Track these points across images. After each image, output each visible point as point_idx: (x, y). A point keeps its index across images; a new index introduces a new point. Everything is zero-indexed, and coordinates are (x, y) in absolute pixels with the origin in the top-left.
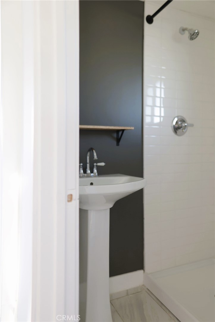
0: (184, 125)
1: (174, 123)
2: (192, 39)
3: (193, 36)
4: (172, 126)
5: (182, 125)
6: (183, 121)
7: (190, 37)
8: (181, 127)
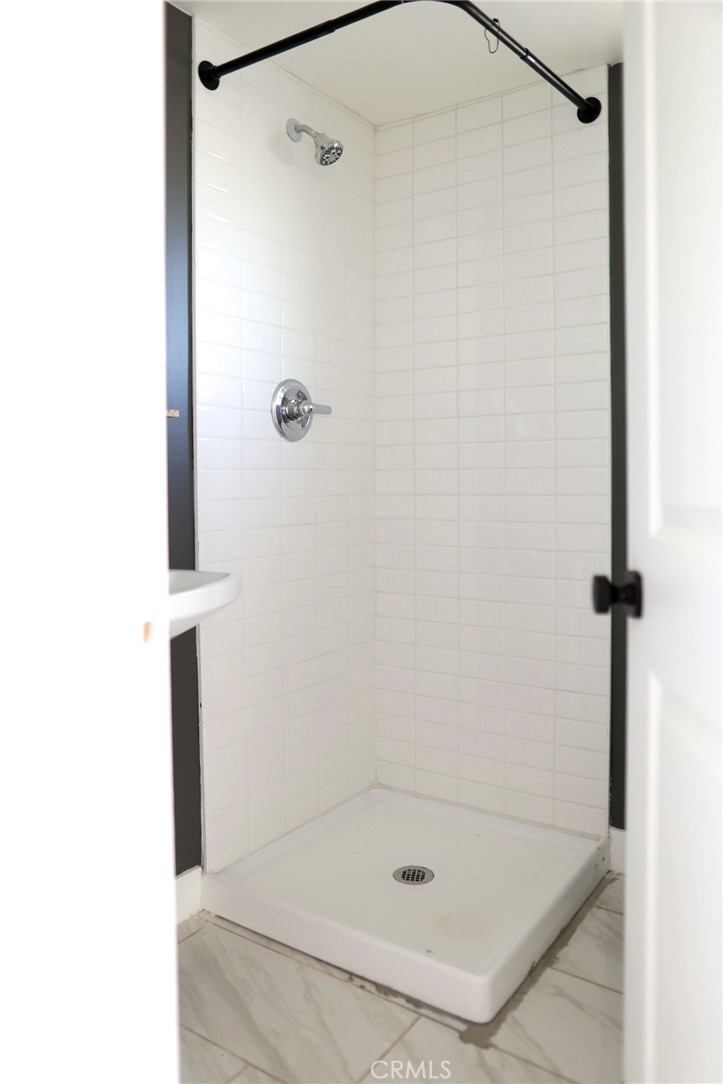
0: (306, 408)
1: (279, 402)
2: (324, 162)
3: (329, 154)
4: (274, 408)
5: (301, 407)
6: (302, 397)
7: (319, 158)
8: (299, 415)
